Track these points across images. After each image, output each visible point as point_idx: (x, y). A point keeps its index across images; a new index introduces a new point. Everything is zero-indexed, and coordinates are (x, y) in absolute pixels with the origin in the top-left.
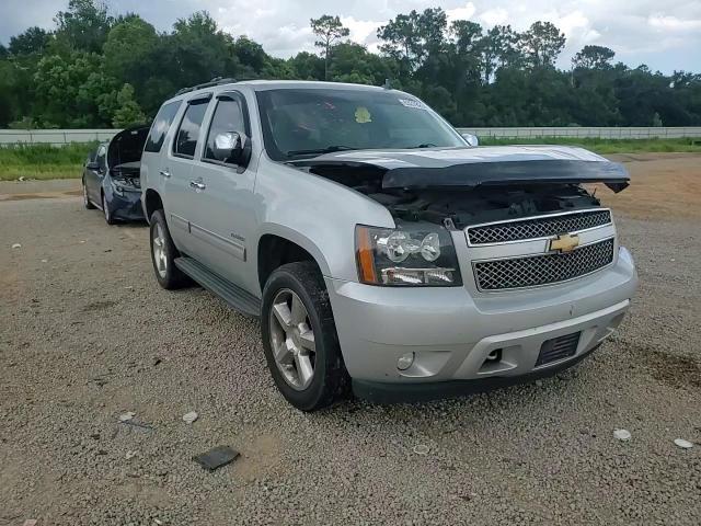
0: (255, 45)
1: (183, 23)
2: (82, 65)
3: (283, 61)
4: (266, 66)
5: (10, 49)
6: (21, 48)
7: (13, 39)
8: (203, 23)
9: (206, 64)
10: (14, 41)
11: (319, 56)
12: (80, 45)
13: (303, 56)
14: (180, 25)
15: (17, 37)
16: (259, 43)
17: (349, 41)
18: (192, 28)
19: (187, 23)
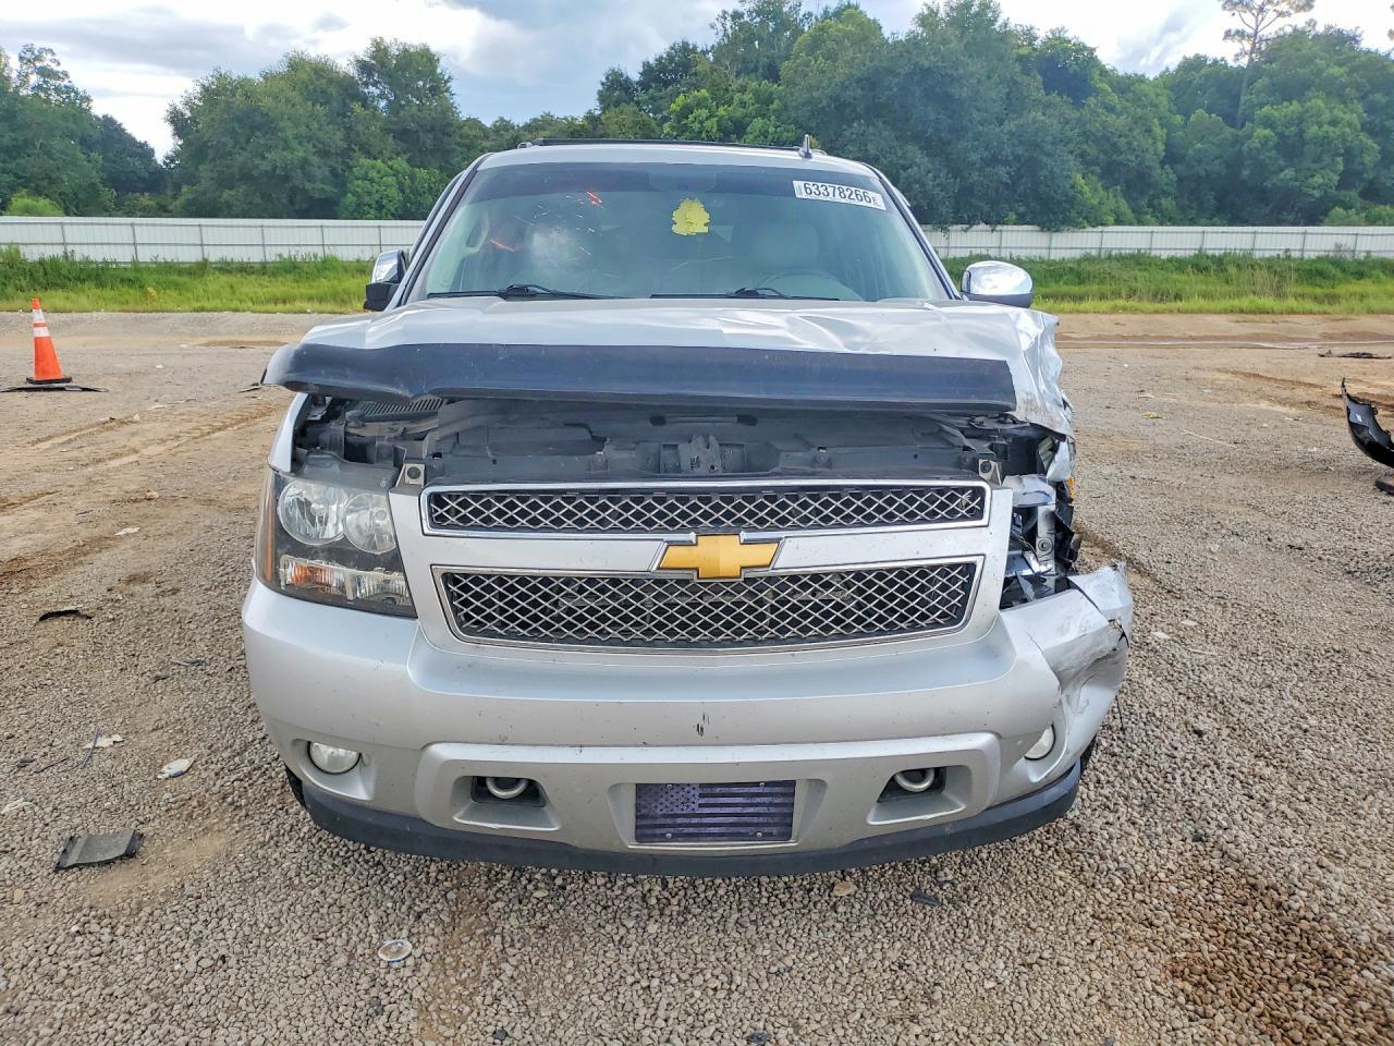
0: (1081, 48)
1: (933, 13)
2: (743, 104)
3: (1141, 79)
4: (1097, 91)
5: (638, 83)
6: (657, 80)
7: (646, 65)
8: (975, 9)
9: (965, 93)
10: (647, 66)
11: (1231, 63)
12: (747, 68)
13: (1193, 65)
14: (927, 19)
15: (652, 61)
16: (1090, 44)
17: (1312, 23)
18: (952, 22)
19: (942, 14)
